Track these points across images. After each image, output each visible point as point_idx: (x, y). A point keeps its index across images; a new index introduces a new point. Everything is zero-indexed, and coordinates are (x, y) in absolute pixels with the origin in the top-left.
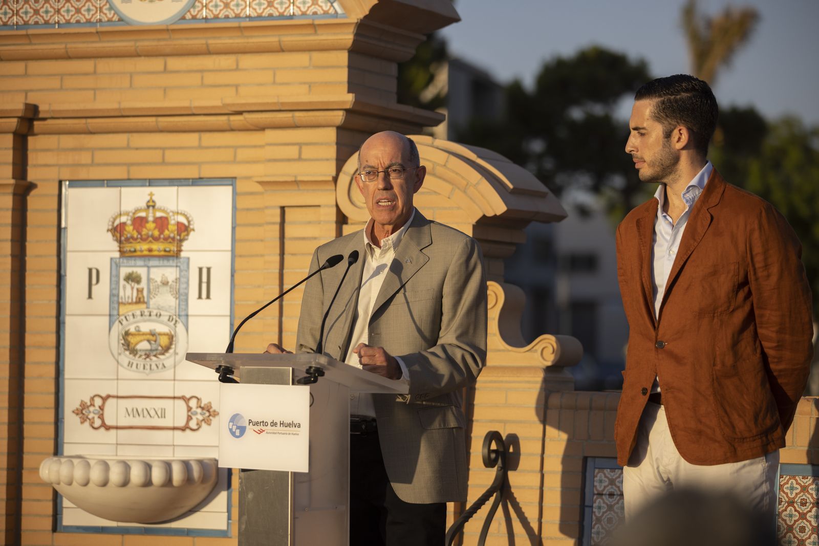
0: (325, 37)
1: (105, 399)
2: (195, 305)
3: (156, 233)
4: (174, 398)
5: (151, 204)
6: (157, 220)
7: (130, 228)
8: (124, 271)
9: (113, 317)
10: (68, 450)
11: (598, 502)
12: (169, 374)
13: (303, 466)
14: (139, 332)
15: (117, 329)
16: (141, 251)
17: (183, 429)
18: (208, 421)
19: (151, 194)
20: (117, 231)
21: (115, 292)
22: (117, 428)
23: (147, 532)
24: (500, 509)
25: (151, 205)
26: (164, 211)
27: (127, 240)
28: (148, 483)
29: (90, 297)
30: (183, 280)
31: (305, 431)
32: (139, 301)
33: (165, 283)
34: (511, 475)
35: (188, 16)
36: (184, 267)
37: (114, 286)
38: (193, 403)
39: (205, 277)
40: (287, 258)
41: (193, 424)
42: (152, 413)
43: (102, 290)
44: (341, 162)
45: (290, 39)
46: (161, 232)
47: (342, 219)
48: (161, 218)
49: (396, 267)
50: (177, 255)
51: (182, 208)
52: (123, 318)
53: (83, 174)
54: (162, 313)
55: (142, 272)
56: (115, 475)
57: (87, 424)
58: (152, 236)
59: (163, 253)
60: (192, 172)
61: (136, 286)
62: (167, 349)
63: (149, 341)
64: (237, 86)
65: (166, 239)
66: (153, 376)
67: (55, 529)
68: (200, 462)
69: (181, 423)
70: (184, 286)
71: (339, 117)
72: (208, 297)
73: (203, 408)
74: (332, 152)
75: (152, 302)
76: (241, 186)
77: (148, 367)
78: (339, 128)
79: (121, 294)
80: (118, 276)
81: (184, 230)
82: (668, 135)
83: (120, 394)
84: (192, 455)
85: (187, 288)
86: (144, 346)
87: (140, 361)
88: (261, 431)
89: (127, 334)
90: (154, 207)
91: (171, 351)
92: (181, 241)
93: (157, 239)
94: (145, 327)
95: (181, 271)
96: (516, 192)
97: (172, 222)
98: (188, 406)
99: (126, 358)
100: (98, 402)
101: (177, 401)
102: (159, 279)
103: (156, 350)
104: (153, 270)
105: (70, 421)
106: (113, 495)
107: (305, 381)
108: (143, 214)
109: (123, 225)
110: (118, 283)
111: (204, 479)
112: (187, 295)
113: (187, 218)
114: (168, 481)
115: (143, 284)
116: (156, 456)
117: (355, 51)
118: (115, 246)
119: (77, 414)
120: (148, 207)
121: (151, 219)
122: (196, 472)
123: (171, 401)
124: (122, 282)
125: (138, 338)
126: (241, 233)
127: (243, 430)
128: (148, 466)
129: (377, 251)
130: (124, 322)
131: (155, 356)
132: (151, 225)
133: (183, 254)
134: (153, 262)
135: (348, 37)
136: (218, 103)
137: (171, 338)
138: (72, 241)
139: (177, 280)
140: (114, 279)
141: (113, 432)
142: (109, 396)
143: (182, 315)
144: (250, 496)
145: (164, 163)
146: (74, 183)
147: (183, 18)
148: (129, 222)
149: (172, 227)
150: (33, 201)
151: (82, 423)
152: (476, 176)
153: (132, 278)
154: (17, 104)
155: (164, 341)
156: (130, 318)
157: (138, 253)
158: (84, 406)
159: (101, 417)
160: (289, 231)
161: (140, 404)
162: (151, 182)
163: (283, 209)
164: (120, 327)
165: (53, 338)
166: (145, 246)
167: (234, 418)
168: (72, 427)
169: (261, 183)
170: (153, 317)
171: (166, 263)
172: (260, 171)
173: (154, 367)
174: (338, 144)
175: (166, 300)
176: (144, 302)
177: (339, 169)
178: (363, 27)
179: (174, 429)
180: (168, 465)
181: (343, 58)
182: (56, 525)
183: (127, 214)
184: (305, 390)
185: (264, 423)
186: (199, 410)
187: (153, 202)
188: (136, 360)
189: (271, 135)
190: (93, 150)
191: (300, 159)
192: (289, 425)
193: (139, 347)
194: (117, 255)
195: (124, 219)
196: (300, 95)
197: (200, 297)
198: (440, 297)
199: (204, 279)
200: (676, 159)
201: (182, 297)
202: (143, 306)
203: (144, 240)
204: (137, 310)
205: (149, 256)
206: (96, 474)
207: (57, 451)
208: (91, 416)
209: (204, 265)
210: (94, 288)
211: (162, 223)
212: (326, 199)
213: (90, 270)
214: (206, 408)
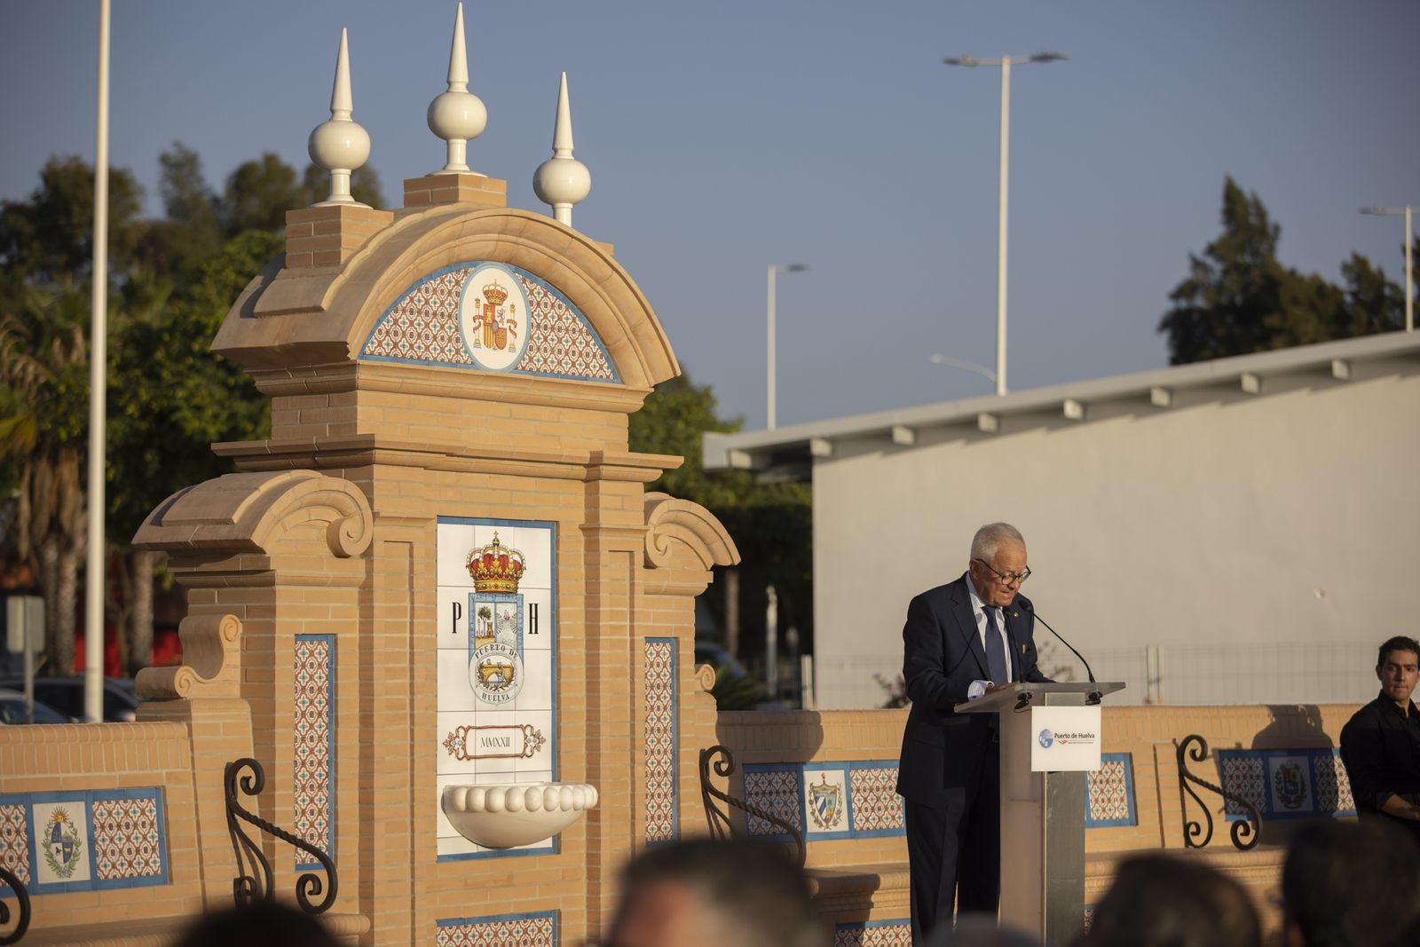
1: (466, 730)
2: (528, 639)
3: (500, 571)
4: (515, 727)
5: (496, 542)
6: (500, 558)
7: (481, 565)
8: (479, 606)
9: (472, 651)
12: (511, 704)
14: (490, 666)
15: (475, 661)
16: (490, 588)
17: (520, 756)
18: (537, 748)
19: (496, 533)
20: (473, 566)
21: (472, 626)
22: (475, 758)
25: (496, 544)
26: (505, 549)
27: (480, 575)
29: (454, 632)
30: (520, 615)
32: (489, 637)
33: (507, 619)
35: (520, 368)
36: (519, 604)
37: (471, 620)
38: (528, 731)
39: (534, 612)
41: (527, 751)
42: (500, 741)
43: (463, 624)
44: (648, 513)
46: (504, 571)
48: (503, 555)
50: (515, 592)
51: (517, 548)
52: (478, 651)
53: (453, 512)
54: (506, 647)
55: (490, 606)
57: (453, 755)
58: (497, 573)
59: (505, 590)
61: (487, 621)
62: (511, 680)
63: (497, 673)
65: (507, 577)
66: (502, 706)
67: (437, 861)
69: (520, 751)
70: (520, 621)
72: (536, 632)
73: (534, 736)
74: (642, 504)
75: (498, 636)
76: (561, 529)
77: (496, 698)
78: (645, 484)
79: (477, 628)
80: (474, 611)
81: (519, 567)
83: (478, 726)
85: (522, 623)
86: (493, 678)
87: (490, 693)
88: (1065, 742)
89: (482, 667)
90: (498, 545)
91: (512, 683)
92: (518, 578)
93: (500, 576)
94: (495, 660)
95: (518, 607)
97: (511, 560)
98: (525, 734)
99: (481, 690)
100: (462, 733)
101: (517, 730)
102: (502, 615)
103: (502, 682)
104: (498, 605)
105: (441, 753)
108: (490, 552)
109: (476, 561)
110: (474, 616)
112: (522, 629)
113: (521, 557)
115: (492, 620)
118: (471, 581)
119: (446, 746)
120: (494, 545)
121: (496, 557)
123: (512, 730)
124: (477, 617)
125: (490, 671)
127: (1050, 742)
130: (480, 656)
131: (501, 687)
132: (496, 563)
133: (519, 591)
134: (499, 598)
137: (512, 670)
139: (516, 616)
140: (471, 614)
141: (473, 761)
142: (470, 728)
143: (519, 650)
144: (1055, 792)
146: (442, 519)
147: (517, 368)
148: (481, 559)
149: (511, 566)
151: (450, 754)
153: (484, 613)
155: (507, 673)
156: (483, 651)
157: (488, 589)
158: (452, 738)
159: (464, 748)
161: (491, 734)
162: (496, 522)
164: (477, 660)
166: (492, 583)
167: (1044, 733)
168: (442, 759)
170: (500, 651)
171: (507, 599)
173: (501, 697)
175: (507, 634)
176: (494, 637)
179: (516, 756)
181: (626, 419)
182: (436, 856)
183: (479, 551)
185: (1067, 736)
186: (532, 738)
187: (498, 541)
190: (463, 488)
191: (623, 509)
192: (1086, 736)
193: (490, 679)
194: (473, 590)
195: (477, 556)
197: (531, 632)
199: (534, 616)
201: (519, 631)
202: (493, 640)
203: (492, 577)
204: (488, 643)
205: (495, 592)
208: (456, 748)
209: (533, 602)
210: (457, 621)
211: (504, 560)
213: (454, 604)
214: (537, 736)
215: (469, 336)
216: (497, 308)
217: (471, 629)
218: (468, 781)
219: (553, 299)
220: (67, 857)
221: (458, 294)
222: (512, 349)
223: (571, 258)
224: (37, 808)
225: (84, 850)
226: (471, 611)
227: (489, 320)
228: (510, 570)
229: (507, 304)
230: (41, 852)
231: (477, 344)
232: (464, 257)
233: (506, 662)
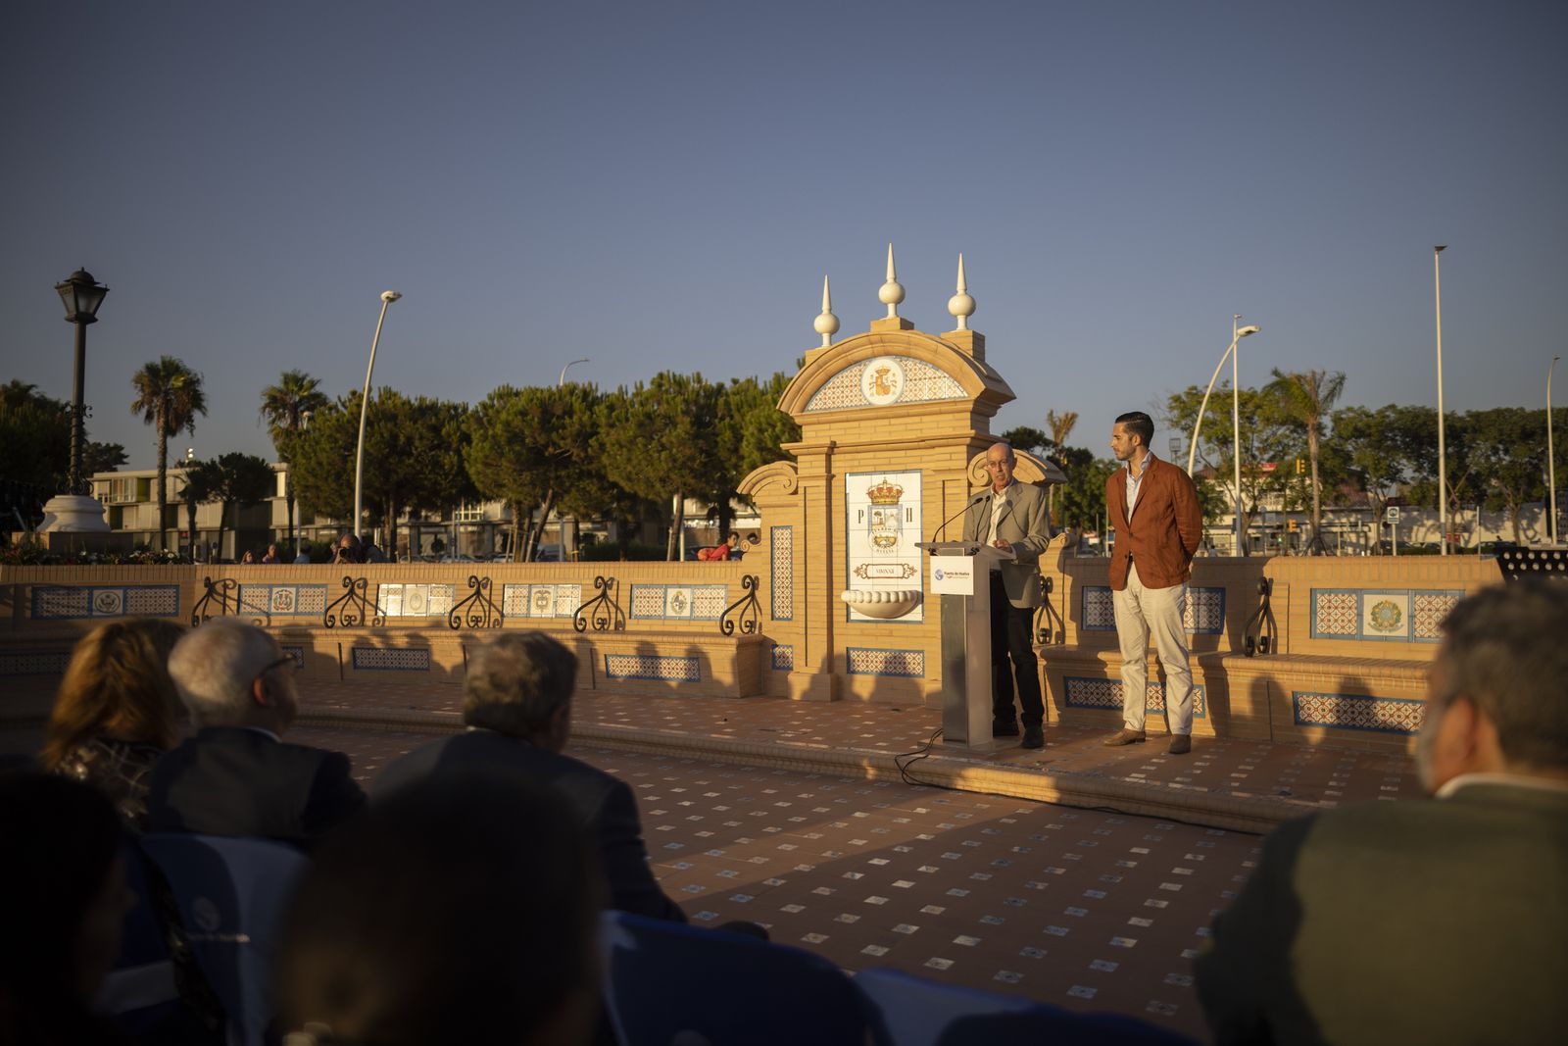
0: (960, 407)
1: (867, 566)
2: (905, 524)
3: (888, 494)
6: (888, 488)
7: (876, 493)
8: (874, 511)
9: (870, 530)
10: (852, 588)
11: (1089, 606)
12: (895, 554)
13: (971, 592)
14: (881, 537)
15: (872, 536)
16: (881, 502)
17: (902, 578)
18: (912, 574)
19: (885, 478)
20: (870, 494)
21: (870, 520)
22: (873, 578)
23: (887, 622)
24: (1045, 611)
25: (885, 482)
26: (891, 485)
27: (875, 497)
28: (889, 601)
29: (860, 522)
30: (900, 514)
31: (971, 576)
32: (881, 523)
33: (892, 515)
34: (1049, 595)
35: (901, 401)
36: (900, 508)
38: (906, 567)
39: (909, 512)
40: (946, 503)
41: (906, 576)
42: (888, 571)
43: (865, 519)
44: (969, 460)
45: (944, 408)
46: (890, 494)
47: (970, 485)
48: (890, 488)
49: (1009, 503)
50: (897, 503)
51: (898, 483)
52: (874, 531)
53: (855, 470)
54: (891, 528)
55: (882, 511)
56: (875, 598)
57: (860, 576)
58: (886, 496)
59: (891, 503)
60: (903, 467)
61: (880, 517)
62: (894, 544)
63: (886, 540)
64: (921, 430)
65: (892, 497)
66: (888, 555)
67: (847, 621)
68: (910, 592)
69: (901, 575)
70: (900, 516)
71: (968, 441)
72: (911, 521)
73: (910, 569)
74: (965, 456)
75: (887, 524)
76: (924, 472)
77: (885, 552)
78: (968, 446)
79: (873, 520)
81: (900, 492)
82: (1130, 439)
83: (874, 563)
84: (907, 589)
85: (902, 517)
86: (884, 542)
87: (882, 549)
89: (876, 537)
92: (899, 497)
93: (888, 497)
94: (884, 535)
95: (899, 510)
96: (1048, 471)
97: (895, 489)
98: (903, 568)
99: (876, 548)
100: (864, 567)
101: (899, 566)
102: (889, 514)
103: (889, 544)
104: (887, 510)
105: (853, 575)
106: (874, 606)
107: (971, 554)
108: (882, 486)
109: (873, 491)
110: (871, 516)
111: (912, 599)
113: (901, 487)
114: (897, 600)
115: (883, 516)
116: (892, 589)
117: (973, 412)
118: (870, 500)
119: (856, 572)
121: (885, 488)
122: (909, 595)
123: (896, 566)
124: (873, 516)
125: (881, 539)
126: (924, 493)
127: (942, 577)
128: (889, 594)
129: (998, 497)
130: (875, 533)
131: (889, 547)
132: (885, 491)
133: (899, 503)
134: (886, 507)
135: (970, 406)
136: (914, 437)
137: (895, 539)
138: (851, 499)
139: (897, 514)
141: (872, 580)
142: (869, 564)
143: (900, 529)
144: (946, 606)
145: (890, 464)
146: (851, 474)
147: (899, 402)
148: (876, 490)
150: (834, 482)
151: (858, 576)
152: (1031, 464)
153: (876, 514)
154: (827, 442)
155: (892, 540)
156: (877, 531)
158: (858, 569)
159: (865, 573)
160: (947, 491)
161: (883, 567)
162: (885, 472)
163: (944, 481)
164: (873, 534)
165: (844, 540)
166: (882, 500)
167: (938, 571)
168: (854, 579)
169: (934, 471)
170: (887, 530)
171: (892, 507)
172: (933, 466)
173: (888, 551)
174: (968, 452)
175: (892, 523)
176: (883, 524)
177: (968, 463)
178: (977, 401)
179: (899, 578)
180: (897, 593)
181: (968, 415)
182: (848, 620)
183: (875, 486)
184: (971, 558)
185: (952, 573)
188: (880, 549)
189: (937, 450)
190: (859, 460)
191: (951, 460)
192: (964, 575)
193: (881, 543)
194: (871, 504)
195: (873, 489)
196: (949, 432)
197: (907, 521)
198: (1028, 515)
199: (909, 514)
200: (1134, 450)
201: (900, 521)
202: (883, 526)
203: (882, 497)
204: (880, 527)
205: (885, 504)
206: (866, 598)
207: (847, 588)
208: (861, 573)
209: (909, 507)
210: (861, 519)
211: (890, 490)
212: (963, 476)
213: (859, 511)
214: (912, 569)
215: (866, 391)
216: (884, 377)
217: (870, 522)
218: (870, 589)
219: (920, 366)
220: (680, 608)
221: (861, 375)
222: (894, 393)
223: (916, 345)
224: (669, 590)
225: (689, 605)
226: (870, 514)
227: (879, 383)
228: (894, 492)
229: (890, 374)
230: (669, 605)
231: (872, 395)
232: (856, 359)
233: (892, 535)
